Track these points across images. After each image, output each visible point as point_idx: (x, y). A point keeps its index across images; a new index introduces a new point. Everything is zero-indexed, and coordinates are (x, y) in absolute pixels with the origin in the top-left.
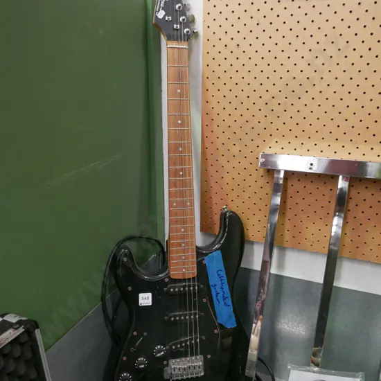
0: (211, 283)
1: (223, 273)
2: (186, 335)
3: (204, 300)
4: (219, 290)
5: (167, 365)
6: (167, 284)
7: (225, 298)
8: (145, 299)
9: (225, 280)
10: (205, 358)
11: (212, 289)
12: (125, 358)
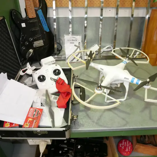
0: (40, 19)
1: (43, 16)
2: (37, 35)
3: (40, 24)
4: (43, 21)
5: (34, 44)
6: (28, 20)
7: (45, 23)
8: (23, 25)
9: (44, 18)
10: (43, 40)
11: (41, 21)
12: (22, 43)
